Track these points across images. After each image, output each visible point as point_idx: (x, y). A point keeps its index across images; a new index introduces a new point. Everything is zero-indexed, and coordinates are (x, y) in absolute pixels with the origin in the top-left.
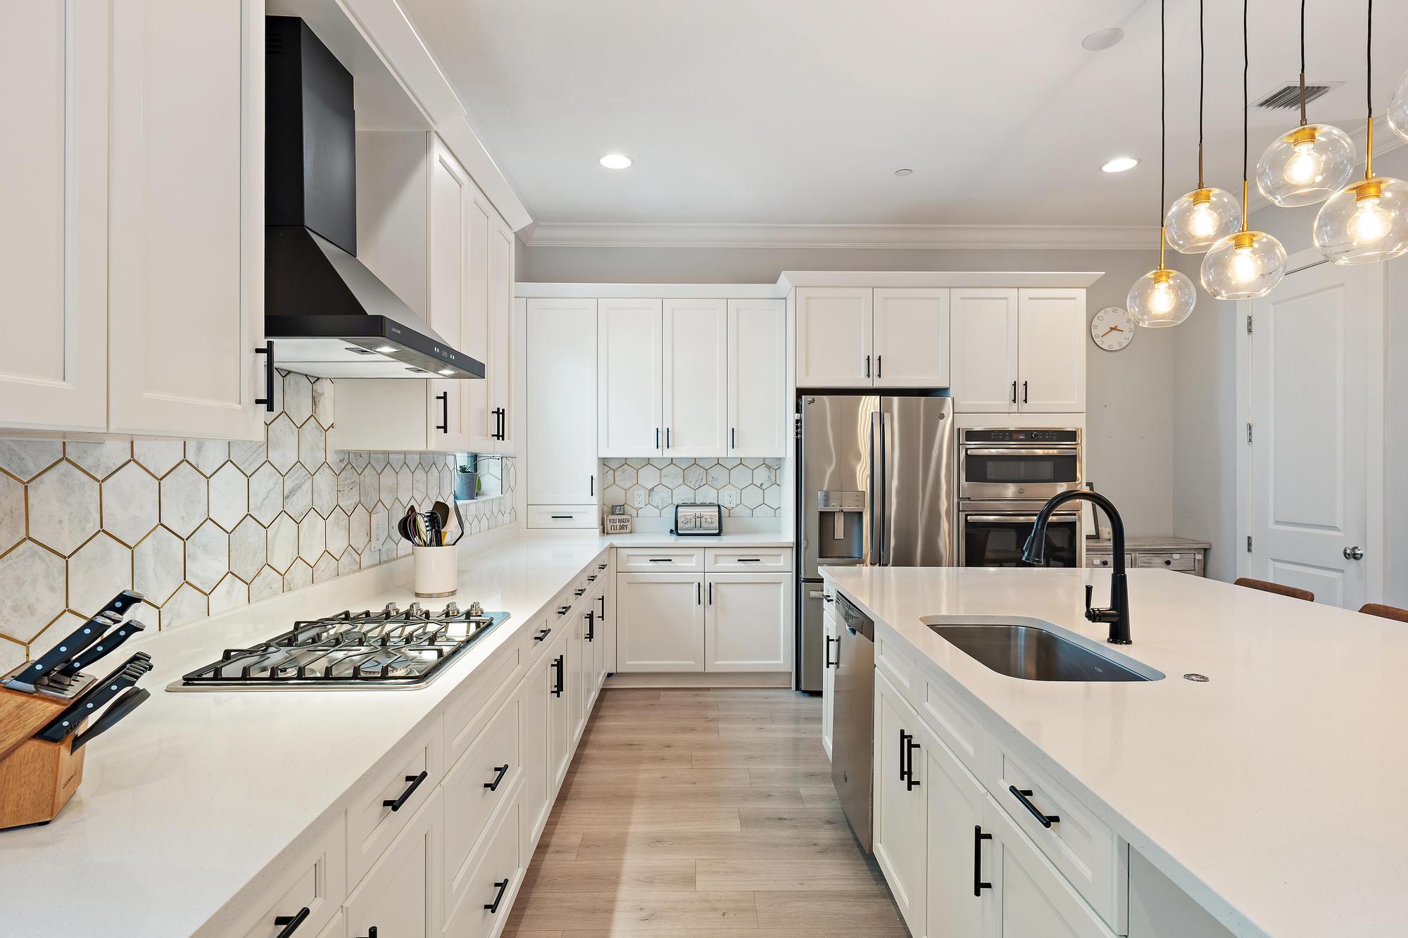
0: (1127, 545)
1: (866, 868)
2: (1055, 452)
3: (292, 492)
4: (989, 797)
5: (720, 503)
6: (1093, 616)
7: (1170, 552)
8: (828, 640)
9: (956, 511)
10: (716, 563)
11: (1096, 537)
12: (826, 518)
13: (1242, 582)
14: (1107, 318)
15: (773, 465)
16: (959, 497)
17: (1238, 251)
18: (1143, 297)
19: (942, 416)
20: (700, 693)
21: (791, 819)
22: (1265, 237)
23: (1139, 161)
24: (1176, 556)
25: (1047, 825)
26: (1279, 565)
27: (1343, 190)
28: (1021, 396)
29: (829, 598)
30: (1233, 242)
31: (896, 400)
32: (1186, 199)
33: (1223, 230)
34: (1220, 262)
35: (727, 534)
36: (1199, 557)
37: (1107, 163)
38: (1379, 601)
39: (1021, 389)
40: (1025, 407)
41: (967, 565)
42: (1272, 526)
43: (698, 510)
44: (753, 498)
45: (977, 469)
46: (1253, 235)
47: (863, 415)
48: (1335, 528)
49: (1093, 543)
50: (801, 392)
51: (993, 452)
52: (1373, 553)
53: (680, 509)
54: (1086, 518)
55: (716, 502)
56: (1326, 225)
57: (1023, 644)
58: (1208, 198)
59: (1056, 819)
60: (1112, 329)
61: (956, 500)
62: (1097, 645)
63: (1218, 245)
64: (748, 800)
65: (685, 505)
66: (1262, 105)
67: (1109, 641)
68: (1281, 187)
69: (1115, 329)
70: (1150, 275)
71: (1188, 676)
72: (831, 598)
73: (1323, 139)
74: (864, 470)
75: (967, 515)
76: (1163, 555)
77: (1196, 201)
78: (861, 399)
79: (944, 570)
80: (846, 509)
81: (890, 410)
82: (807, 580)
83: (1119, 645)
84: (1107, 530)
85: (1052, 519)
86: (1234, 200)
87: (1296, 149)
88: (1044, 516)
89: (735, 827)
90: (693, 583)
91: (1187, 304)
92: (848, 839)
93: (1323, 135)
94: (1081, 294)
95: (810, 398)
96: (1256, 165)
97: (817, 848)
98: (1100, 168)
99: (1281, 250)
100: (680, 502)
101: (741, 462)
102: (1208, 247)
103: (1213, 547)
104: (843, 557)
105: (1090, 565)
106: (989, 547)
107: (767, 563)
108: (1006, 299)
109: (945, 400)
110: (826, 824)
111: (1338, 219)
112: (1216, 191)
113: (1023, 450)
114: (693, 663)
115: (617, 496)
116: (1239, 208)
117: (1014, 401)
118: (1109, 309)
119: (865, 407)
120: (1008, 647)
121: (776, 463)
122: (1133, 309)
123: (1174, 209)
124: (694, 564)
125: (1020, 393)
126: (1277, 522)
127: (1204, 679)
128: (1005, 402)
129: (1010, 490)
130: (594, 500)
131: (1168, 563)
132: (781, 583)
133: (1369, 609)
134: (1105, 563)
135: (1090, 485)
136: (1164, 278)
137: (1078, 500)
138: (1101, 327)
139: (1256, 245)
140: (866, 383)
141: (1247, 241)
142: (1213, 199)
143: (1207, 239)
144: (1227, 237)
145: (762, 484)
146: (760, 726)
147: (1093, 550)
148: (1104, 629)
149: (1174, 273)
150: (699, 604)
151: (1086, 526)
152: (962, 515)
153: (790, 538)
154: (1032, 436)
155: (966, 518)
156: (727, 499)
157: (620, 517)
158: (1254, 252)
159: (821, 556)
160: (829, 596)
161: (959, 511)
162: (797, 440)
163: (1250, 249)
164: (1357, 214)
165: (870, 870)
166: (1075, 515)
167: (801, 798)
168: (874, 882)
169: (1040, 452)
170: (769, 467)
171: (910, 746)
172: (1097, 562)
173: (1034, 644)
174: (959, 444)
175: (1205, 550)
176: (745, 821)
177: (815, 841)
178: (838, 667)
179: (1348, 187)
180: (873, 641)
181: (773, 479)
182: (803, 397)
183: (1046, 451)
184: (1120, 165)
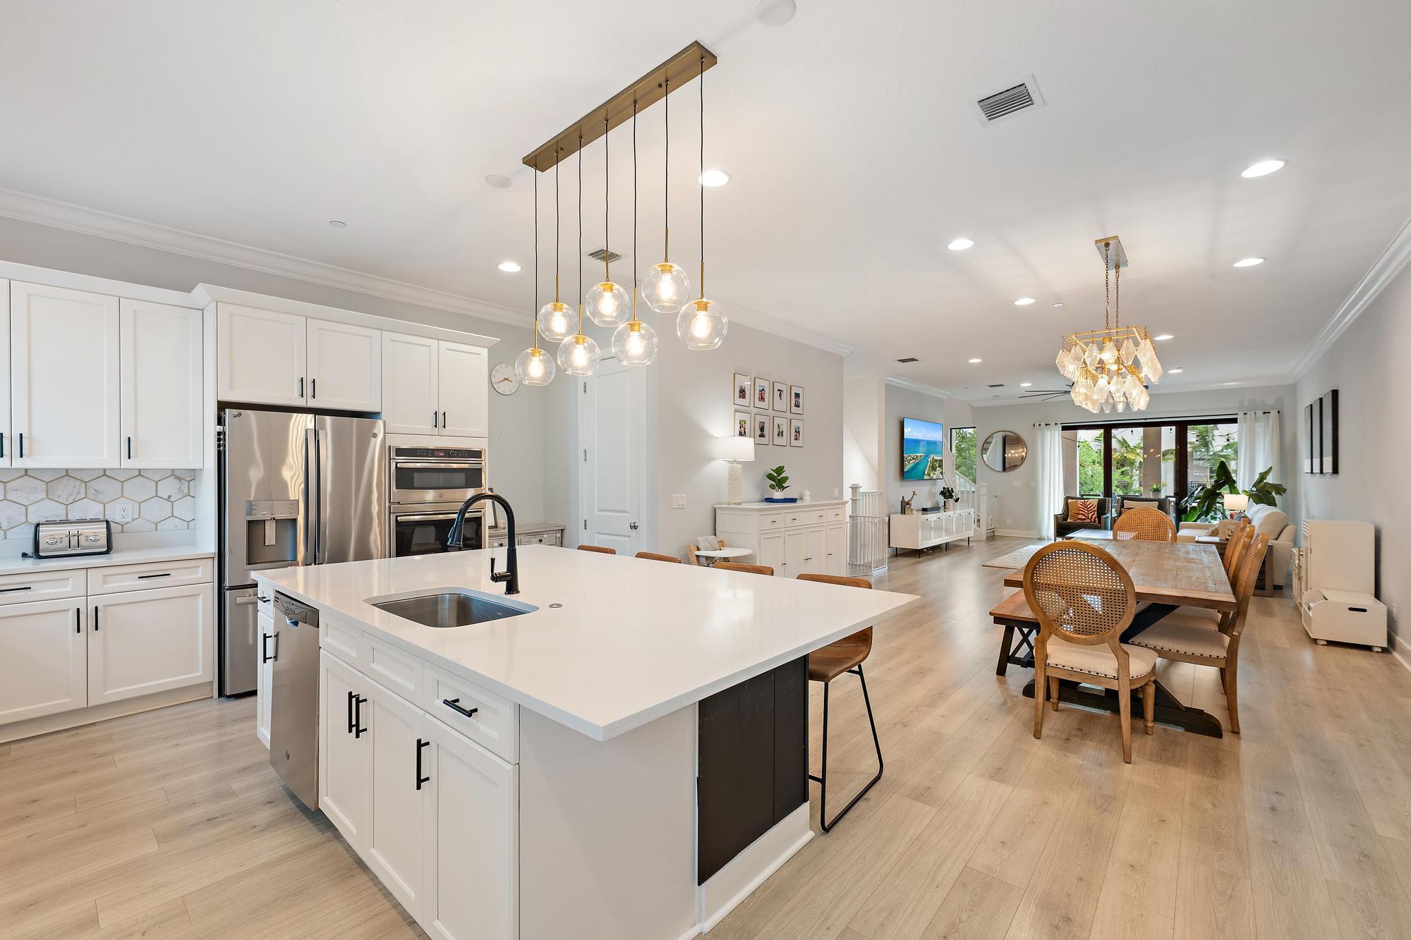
0: (517, 531)
1: (311, 825)
2: (466, 466)
4: (427, 715)
5: (108, 518)
6: (496, 578)
7: (542, 533)
8: (265, 637)
9: (387, 513)
10: (105, 583)
11: (496, 527)
12: (254, 526)
13: (581, 548)
14: (502, 371)
15: (188, 477)
16: (390, 502)
17: (577, 346)
18: (525, 365)
19: (375, 436)
20: (80, 731)
21: (224, 816)
22: (590, 340)
23: (522, 269)
24: (546, 536)
25: (470, 715)
26: (600, 536)
27: (624, 324)
28: (441, 423)
29: (265, 599)
30: (574, 340)
31: (328, 419)
32: (549, 306)
33: (569, 332)
34: (568, 350)
35: (118, 551)
36: (559, 535)
37: (501, 263)
38: (644, 550)
39: (440, 417)
40: (444, 432)
41: (398, 555)
42: (597, 513)
43: (74, 529)
44: (156, 510)
45: (405, 479)
46: (584, 338)
47: (295, 431)
48: (626, 512)
49: (493, 531)
50: (222, 406)
51: (419, 465)
52: (642, 525)
53: (41, 528)
54: (489, 513)
55: (101, 517)
56: (617, 341)
57: (447, 607)
58: (561, 309)
59: (476, 710)
60: (504, 379)
61: (387, 505)
62: (498, 597)
63: (567, 340)
64: (165, 817)
65: (49, 523)
66: (590, 255)
67: (505, 594)
68: (596, 313)
69: (507, 379)
70: (529, 350)
71: (551, 606)
72: (267, 599)
73: (616, 292)
74: (297, 479)
75: (397, 517)
76: (538, 536)
77: (555, 309)
78: (292, 416)
79: (375, 562)
80: (278, 516)
81: (323, 428)
82: (231, 588)
83: (512, 595)
84: (503, 520)
85: (467, 515)
86: (574, 313)
87: (605, 294)
88: (462, 512)
89: (152, 847)
90: (68, 610)
91: (551, 373)
92: (290, 809)
93: (616, 289)
94: (485, 352)
95: (235, 412)
96: (586, 297)
97: (257, 829)
98: (497, 266)
99: (597, 350)
100: (42, 520)
101: (140, 473)
102: (562, 340)
103: (566, 528)
104: (274, 562)
105: (491, 546)
106: (414, 542)
107: (179, 576)
108: (429, 346)
109: (375, 423)
110: (265, 805)
111: (622, 339)
112: (565, 306)
113: (442, 464)
114: (69, 700)
116: (577, 319)
117: (436, 426)
118: (503, 365)
119: (296, 425)
120: (436, 611)
121: (189, 475)
122: (518, 370)
123: (543, 310)
124: (70, 589)
125: (439, 420)
126: (599, 510)
127: (560, 606)
128: (428, 426)
129: (430, 495)
131: (541, 541)
132: (199, 595)
133: (640, 555)
134: (501, 545)
135: (491, 489)
136: (537, 354)
137: (482, 501)
138: (498, 377)
139: (586, 345)
140: (301, 403)
141: (581, 341)
142: (564, 310)
143: (561, 335)
144: (571, 336)
145: (169, 497)
146: (175, 742)
147: (493, 536)
148: (503, 585)
149: (543, 352)
150: (79, 631)
151: (488, 521)
152: (393, 517)
153: (212, 548)
154: (449, 453)
155: (396, 519)
156: (116, 514)
158: (585, 348)
159: (249, 563)
160: (265, 598)
161: (390, 513)
162: (219, 452)
163: (583, 346)
164: (630, 339)
165: (315, 826)
166: (481, 511)
167: (234, 792)
168: (320, 833)
169: (455, 466)
170: (180, 479)
171: (358, 702)
172: (496, 544)
173: (455, 605)
174: (390, 459)
175: (562, 530)
176: (162, 838)
177: (254, 824)
178: (276, 661)
179: (626, 323)
180: (318, 627)
181: (186, 491)
182: (227, 410)
183: (460, 465)
184: (510, 267)
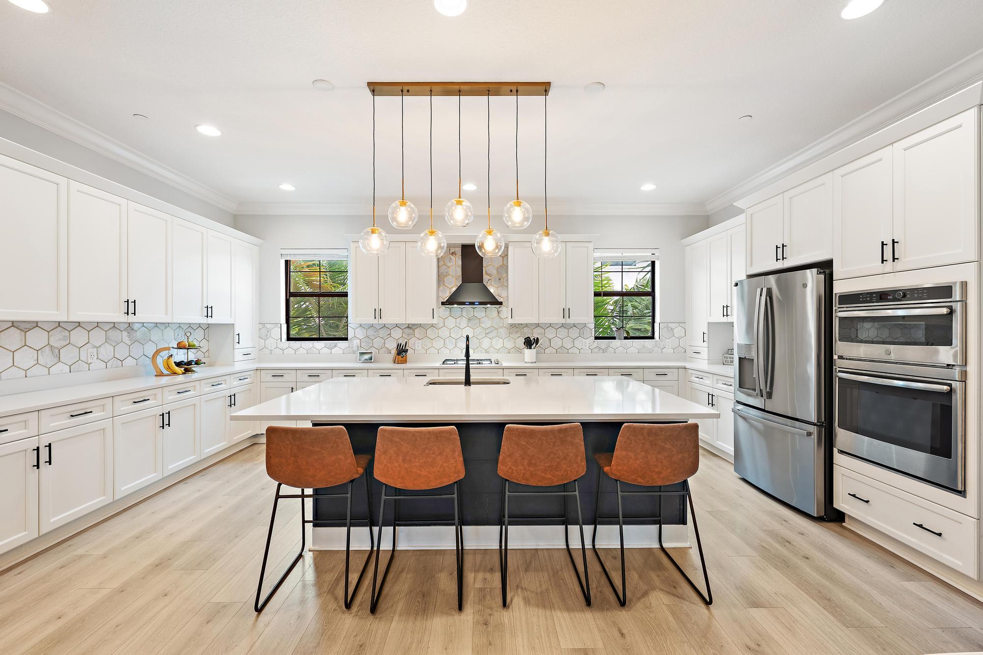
10: (717, 384)
12: (745, 362)
109: (806, 273)
117: (886, 261)
130: (706, 344)
159: (740, 387)
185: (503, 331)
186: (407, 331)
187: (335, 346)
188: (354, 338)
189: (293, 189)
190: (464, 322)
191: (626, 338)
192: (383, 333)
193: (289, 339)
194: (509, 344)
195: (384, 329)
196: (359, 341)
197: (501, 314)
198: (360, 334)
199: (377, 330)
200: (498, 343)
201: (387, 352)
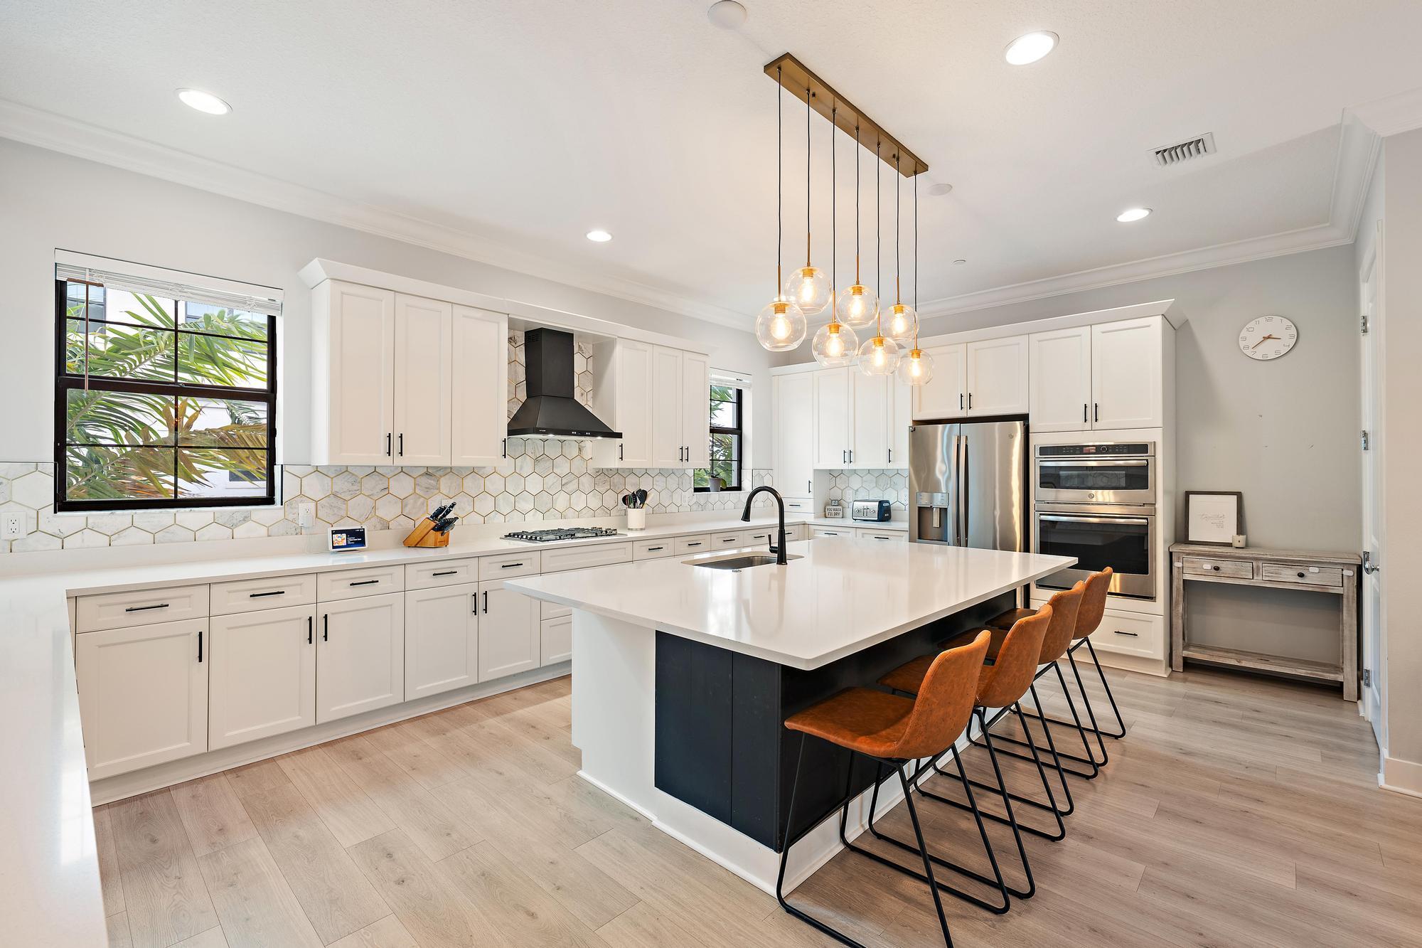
3: (566, 483)
7: (1308, 564)
12: (925, 511)
14: (1259, 328)
19: (1011, 437)
24: (1314, 570)
28: (1091, 416)
36: (1349, 573)
37: (1121, 214)
39: (1093, 410)
40: (1097, 426)
43: (865, 504)
50: (915, 423)
51: (1063, 464)
60: (1265, 338)
69: (1269, 337)
75: (1040, 515)
94: (1157, 322)
95: (922, 427)
108: (1079, 335)
109: (1015, 423)
115: (836, 494)
117: (1086, 420)
118: (1262, 319)
130: (811, 495)
138: (1250, 338)
140: (962, 414)
154: (1102, 449)
155: (1040, 517)
157: (835, 507)
159: (919, 538)
161: (1035, 511)
166: (1146, 518)
174: (1036, 457)
182: (917, 426)
185: (586, 480)
186: (425, 481)
187: (246, 519)
188: (298, 498)
189: (220, 109)
190: (527, 465)
191: (722, 490)
192: (370, 485)
193: (62, 504)
194: (594, 502)
195: (375, 476)
196: (312, 505)
197: (583, 452)
198: (315, 488)
199: (357, 481)
200: (579, 501)
201: (379, 526)
